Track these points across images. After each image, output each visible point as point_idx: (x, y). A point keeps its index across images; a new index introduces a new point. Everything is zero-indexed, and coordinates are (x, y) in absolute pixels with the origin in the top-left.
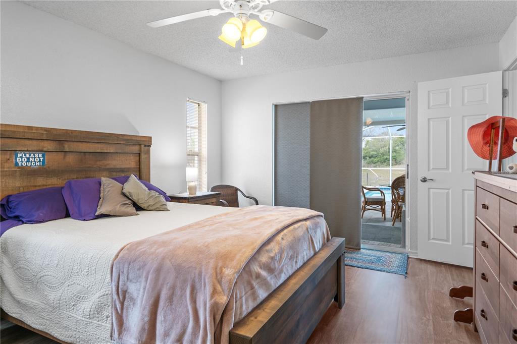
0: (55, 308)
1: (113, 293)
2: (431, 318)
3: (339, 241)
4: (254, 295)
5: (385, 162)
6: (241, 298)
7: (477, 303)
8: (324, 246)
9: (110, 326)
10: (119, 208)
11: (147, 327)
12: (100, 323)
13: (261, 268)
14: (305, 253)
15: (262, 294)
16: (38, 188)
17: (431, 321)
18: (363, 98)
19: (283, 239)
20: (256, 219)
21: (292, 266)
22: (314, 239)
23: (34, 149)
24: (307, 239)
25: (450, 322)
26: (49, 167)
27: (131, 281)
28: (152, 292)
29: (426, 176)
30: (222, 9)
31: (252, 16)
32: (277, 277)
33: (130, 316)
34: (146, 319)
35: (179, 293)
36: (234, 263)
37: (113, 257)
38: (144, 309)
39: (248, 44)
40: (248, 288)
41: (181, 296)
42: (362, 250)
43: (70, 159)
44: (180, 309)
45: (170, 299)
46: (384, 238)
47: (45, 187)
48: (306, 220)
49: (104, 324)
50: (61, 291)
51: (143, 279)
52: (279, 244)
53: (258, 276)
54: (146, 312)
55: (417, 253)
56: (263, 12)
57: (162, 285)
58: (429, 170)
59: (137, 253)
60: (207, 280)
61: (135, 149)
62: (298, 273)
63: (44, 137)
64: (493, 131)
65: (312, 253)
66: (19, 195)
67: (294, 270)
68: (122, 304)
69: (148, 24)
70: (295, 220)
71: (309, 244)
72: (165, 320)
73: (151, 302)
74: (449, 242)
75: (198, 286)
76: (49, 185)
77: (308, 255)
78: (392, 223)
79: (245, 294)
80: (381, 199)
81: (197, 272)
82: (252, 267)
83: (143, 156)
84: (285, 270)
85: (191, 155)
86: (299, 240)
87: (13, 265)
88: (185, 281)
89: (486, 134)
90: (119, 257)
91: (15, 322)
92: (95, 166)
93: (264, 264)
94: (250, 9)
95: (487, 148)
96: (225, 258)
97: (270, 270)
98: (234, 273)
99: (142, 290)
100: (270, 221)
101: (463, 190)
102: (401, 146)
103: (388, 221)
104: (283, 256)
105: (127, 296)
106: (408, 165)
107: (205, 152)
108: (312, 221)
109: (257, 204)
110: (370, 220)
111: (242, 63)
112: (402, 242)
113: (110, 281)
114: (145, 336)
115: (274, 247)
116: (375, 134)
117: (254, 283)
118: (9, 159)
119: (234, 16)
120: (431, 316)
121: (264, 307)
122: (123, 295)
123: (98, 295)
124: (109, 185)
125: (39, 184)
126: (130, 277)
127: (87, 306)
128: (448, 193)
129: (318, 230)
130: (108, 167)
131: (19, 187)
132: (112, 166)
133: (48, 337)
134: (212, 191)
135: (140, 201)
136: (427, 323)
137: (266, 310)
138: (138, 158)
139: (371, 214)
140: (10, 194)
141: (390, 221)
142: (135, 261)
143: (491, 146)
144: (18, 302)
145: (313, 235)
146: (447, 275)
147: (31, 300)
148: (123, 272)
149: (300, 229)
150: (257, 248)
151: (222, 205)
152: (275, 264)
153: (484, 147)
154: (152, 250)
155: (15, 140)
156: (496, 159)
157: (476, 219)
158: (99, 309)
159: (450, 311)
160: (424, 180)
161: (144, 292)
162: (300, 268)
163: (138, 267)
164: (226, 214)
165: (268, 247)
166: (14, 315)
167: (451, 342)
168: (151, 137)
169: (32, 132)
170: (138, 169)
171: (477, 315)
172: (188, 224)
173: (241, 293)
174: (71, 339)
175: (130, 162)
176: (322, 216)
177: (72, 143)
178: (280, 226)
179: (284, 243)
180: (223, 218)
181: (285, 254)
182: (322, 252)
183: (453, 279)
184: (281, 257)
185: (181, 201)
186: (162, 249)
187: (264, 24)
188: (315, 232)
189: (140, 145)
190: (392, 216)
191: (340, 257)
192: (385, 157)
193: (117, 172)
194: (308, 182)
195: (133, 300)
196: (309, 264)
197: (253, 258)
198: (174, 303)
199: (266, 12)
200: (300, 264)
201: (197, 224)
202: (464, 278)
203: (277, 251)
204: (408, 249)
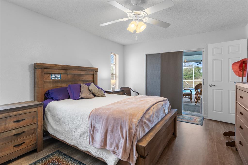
0: (67, 132)
1: (90, 127)
2: (216, 144)
3: (175, 110)
4: (144, 130)
5: (190, 78)
6: (140, 131)
7: (237, 139)
8: (169, 112)
9: (88, 139)
10: (88, 95)
11: (103, 140)
12: (84, 138)
13: (146, 120)
14: (162, 115)
15: (147, 130)
16: (58, 87)
17: (216, 146)
18: (183, 51)
19: (153, 109)
20: (142, 101)
21: (157, 120)
22: (165, 109)
23: (57, 73)
24: (162, 109)
25: (224, 146)
26: (62, 80)
27: (96, 123)
28: (105, 127)
29: (212, 84)
30: (128, 18)
31: (140, 20)
32: (152, 124)
33: (96, 136)
34: (103, 137)
35: (116, 128)
36: (137, 117)
37: (89, 114)
38: (102, 134)
39: (139, 31)
40: (142, 128)
41: (117, 129)
42: (183, 115)
43: (69, 76)
44: (116, 134)
45: (112, 130)
46: (192, 110)
47: (61, 87)
48: (162, 101)
49: (86, 139)
50: (70, 126)
51: (101, 122)
52: (152, 111)
53: (145, 123)
54: (103, 135)
55: (208, 117)
56: (144, 18)
57: (109, 125)
58: (213, 82)
59: (98, 113)
60: (126, 124)
61: (92, 73)
62: (160, 123)
63: (61, 69)
64: (244, 65)
65: (164, 115)
66: (53, 90)
67: (158, 122)
68: (93, 131)
69: (100, 25)
70: (158, 101)
71: (163, 111)
72: (111, 139)
73: (105, 131)
74: (222, 112)
75: (123, 126)
76: (62, 86)
77: (163, 115)
78: (195, 104)
79: (141, 130)
80: (190, 93)
81: (122, 120)
82: (143, 119)
83: (95, 75)
84: (154, 121)
85: (112, 75)
86: (160, 109)
87: (52, 116)
88: (118, 123)
89: (240, 66)
90: (91, 114)
91: (52, 137)
92: (78, 79)
93: (147, 118)
94: (139, 17)
95: (241, 72)
96: (133, 115)
97: (150, 121)
98: (137, 121)
99: (101, 126)
100: (148, 101)
101: (229, 90)
102: (197, 71)
103: (193, 103)
104: (154, 116)
105: (95, 128)
106: (203, 79)
107: (118, 74)
108: (164, 102)
109: (139, 95)
110: (185, 102)
111: (136, 39)
112: (200, 112)
113: (88, 123)
114: (103, 144)
115: (150, 112)
116: (186, 66)
117: (144, 126)
118: (49, 77)
119: (133, 21)
120: (215, 143)
121: (148, 135)
122: (93, 128)
123: (83, 128)
124: (84, 87)
125: (59, 86)
126: (96, 121)
127: (80, 132)
128: (222, 92)
129: (167, 106)
130: (82, 80)
131: (52, 87)
132: (84, 79)
133: (65, 142)
134: (120, 89)
135: (95, 93)
136: (214, 146)
137: (149, 136)
138: (93, 76)
139: (186, 100)
140: (49, 89)
141: (194, 103)
142: (98, 115)
143: (243, 71)
144: (54, 129)
145: (164, 107)
146: (222, 126)
147: (59, 129)
148: (93, 119)
149: (160, 105)
150: (145, 112)
151: (125, 94)
152: (151, 118)
153: (240, 72)
154: (104, 112)
155: (51, 70)
156: (245, 76)
157: (237, 102)
158: (84, 133)
159: (224, 141)
160: (211, 86)
161: (102, 127)
162: (160, 121)
163: (99, 118)
164: (129, 98)
165: (148, 112)
166: (52, 134)
167: (225, 154)
168: (98, 68)
169: (56, 67)
170: (93, 81)
171: (237, 144)
172: (115, 102)
173: (139, 129)
174: (74, 144)
175: (90, 78)
176: (167, 100)
177: (70, 71)
178: (152, 104)
179: (154, 110)
180: (128, 100)
181: (155, 115)
182: (168, 114)
183: (224, 128)
184: (153, 116)
185: (109, 93)
186: (108, 111)
187: (145, 23)
188: (165, 106)
189: (94, 71)
190: (195, 101)
191: (176, 117)
192: (190, 76)
193: (85, 81)
194: (160, 86)
195: (97, 130)
196: (163, 119)
197: (143, 116)
198: (114, 132)
199: (146, 18)
200: (160, 119)
201: (119, 102)
202: (229, 128)
203: (152, 113)
204: (203, 114)
